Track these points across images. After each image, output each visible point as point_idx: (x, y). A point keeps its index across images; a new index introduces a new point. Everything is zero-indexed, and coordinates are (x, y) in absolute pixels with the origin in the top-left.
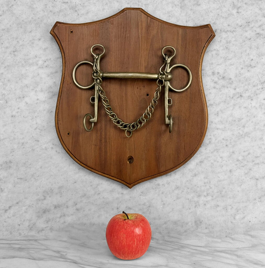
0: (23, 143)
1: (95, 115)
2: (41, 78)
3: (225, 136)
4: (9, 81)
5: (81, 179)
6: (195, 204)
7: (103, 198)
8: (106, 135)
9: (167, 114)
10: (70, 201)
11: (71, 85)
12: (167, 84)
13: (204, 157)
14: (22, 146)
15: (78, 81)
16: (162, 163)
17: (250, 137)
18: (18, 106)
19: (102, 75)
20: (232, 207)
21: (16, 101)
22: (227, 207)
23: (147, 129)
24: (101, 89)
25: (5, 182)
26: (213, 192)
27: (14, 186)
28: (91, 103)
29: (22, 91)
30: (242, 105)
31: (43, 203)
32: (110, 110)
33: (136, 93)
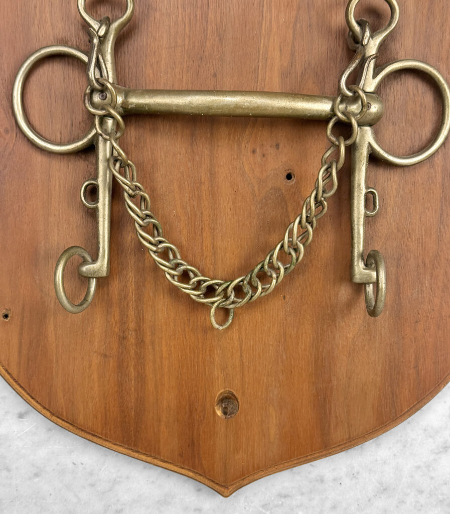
1: (101, 249)
8: (140, 319)
9: (359, 246)
11: (8, 137)
12: (363, 136)
15: (36, 123)
16: (336, 417)
19: (123, 103)
23: (288, 297)
24: (119, 154)
28: (84, 205)
32: (156, 232)
33: (246, 169)
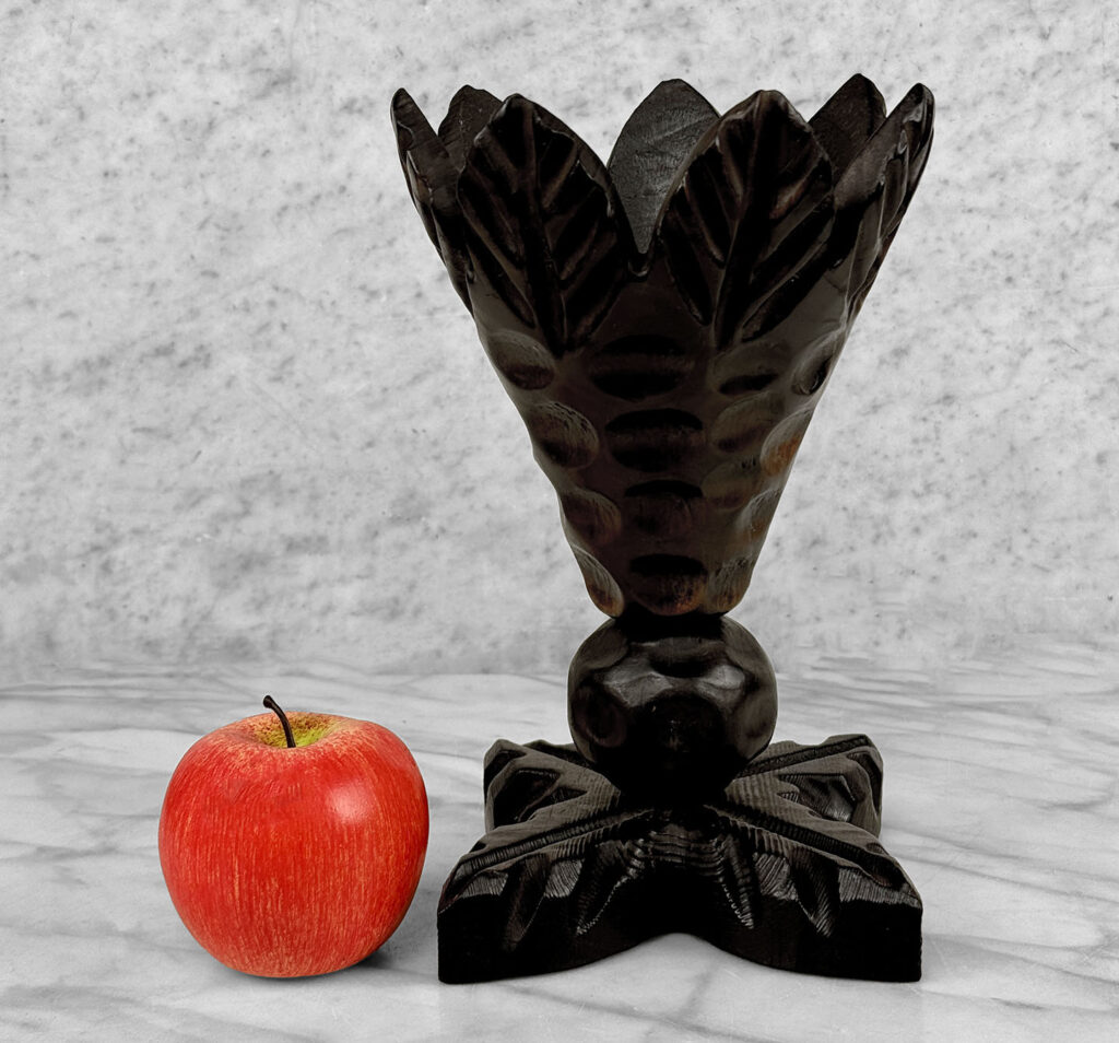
0: (152, 286)
2: (221, 12)
3: (1002, 242)
4: (89, 26)
5: (396, 431)
6: (876, 526)
7: (488, 506)
10: (350, 520)
13: (910, 332)
14: (149, 295)
17: (1109, 242)
18: (128, 129)
20: (1034, 540)
21: (120, 109)
22: (1011, 539)
25: (83, 444)
26: (950, 476)
27: (123, 462)
29: (143, 71)
30: (1078, 107)
31: (239, 531)
